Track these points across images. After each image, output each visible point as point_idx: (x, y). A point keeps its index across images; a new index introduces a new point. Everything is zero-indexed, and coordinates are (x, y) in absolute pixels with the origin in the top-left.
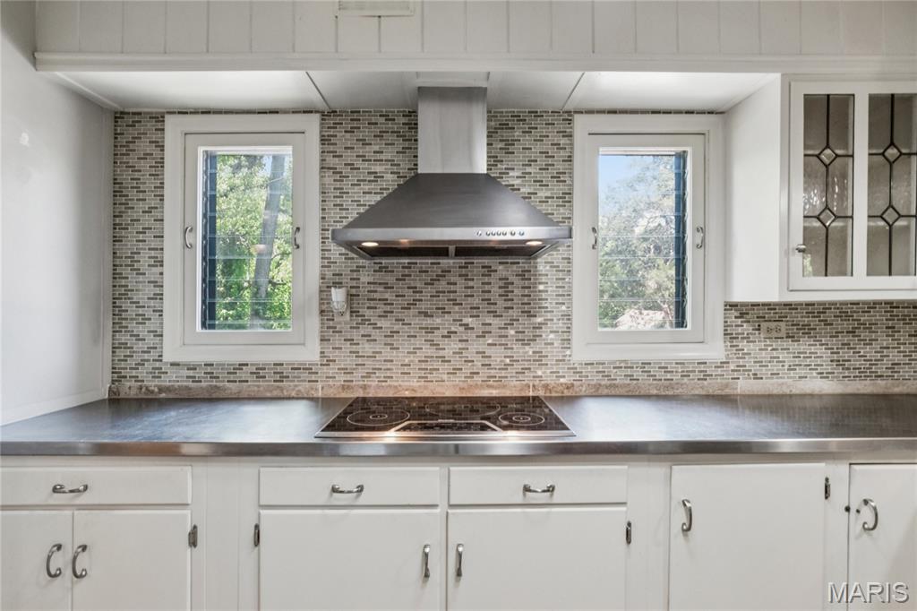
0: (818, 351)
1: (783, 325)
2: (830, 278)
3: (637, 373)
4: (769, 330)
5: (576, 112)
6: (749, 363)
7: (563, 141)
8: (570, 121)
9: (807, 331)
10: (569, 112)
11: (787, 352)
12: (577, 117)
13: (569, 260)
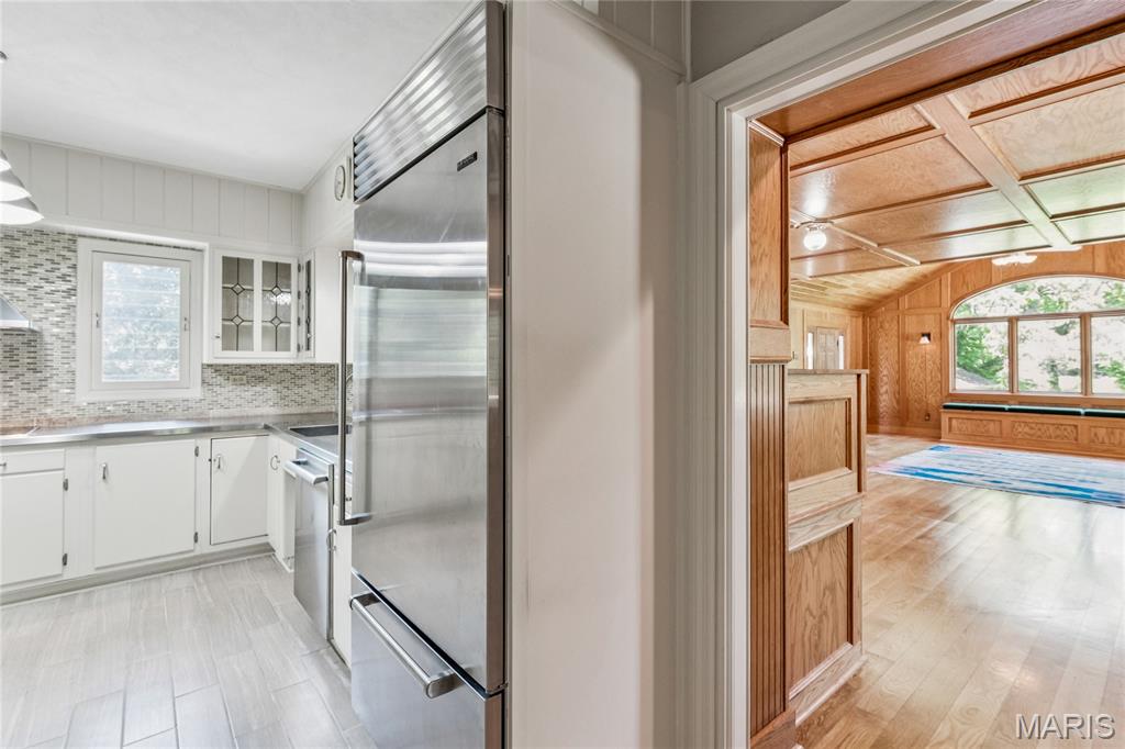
0: (270, 391)
1: (244, 377)
2: (239, 352)
3: (134, 407)
4: (235, 380)
5: (80, 236)
6: (220, 399)
7: (68, 254)
8: (75, 241)
9: (261, 380)
10: (73, 235)
11: (249, 392)
12: (80, 240)
13: (73, 334)
